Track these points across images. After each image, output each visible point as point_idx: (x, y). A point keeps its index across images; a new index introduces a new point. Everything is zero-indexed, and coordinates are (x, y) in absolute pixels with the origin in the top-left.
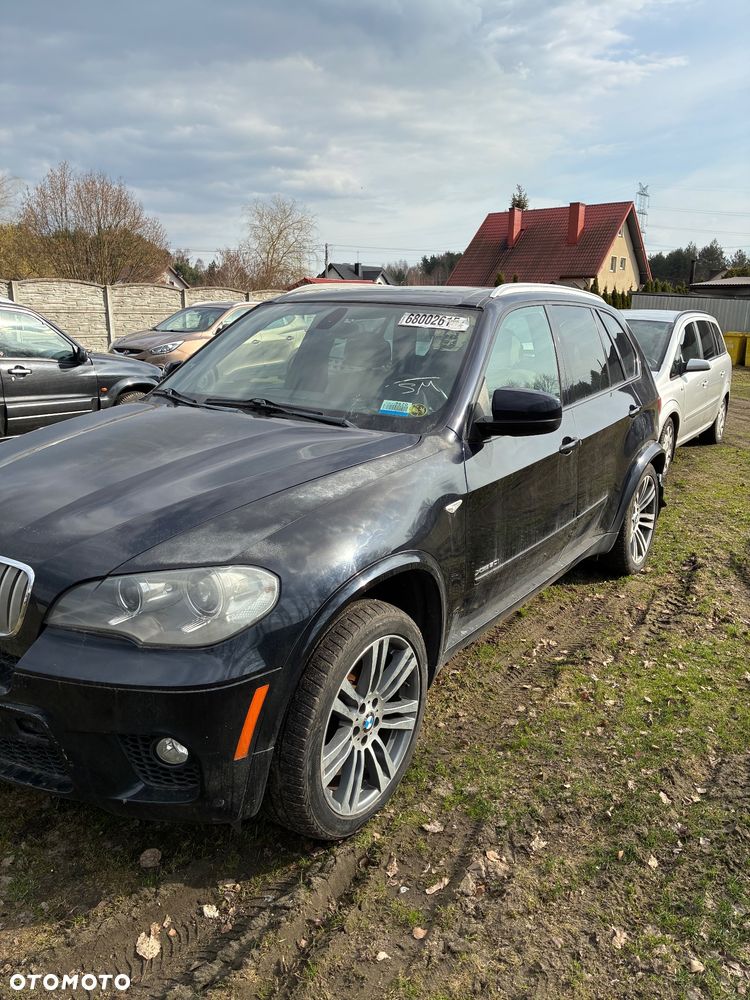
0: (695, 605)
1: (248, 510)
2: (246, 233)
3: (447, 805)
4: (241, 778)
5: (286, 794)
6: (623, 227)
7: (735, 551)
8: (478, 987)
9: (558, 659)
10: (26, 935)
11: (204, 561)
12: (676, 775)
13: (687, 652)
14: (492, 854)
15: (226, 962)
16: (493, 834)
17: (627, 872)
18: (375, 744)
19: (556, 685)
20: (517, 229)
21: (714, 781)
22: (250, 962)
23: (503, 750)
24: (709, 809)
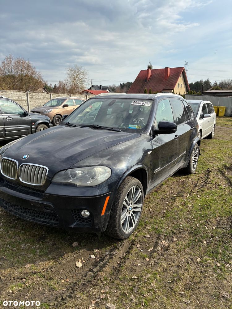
0: (210, 181)
1: (101, 153)
2: (66, 76)
3: (150, 231)
4: (102, 221)
5: (112, 226)
6: (181, 75)
7: (220, 167)
8: (165, 270)
9: (174, 196)
10: (47, 263)
11: (92, 165)
12: (209, 222)
13: (209, 193)
14: (164, 242)
15: (100, 267)
16: (163, 237)
17: (199, 244)
18: (132, 214)
19: (175, 202)
20: (149, 75)
21: (219, 224)
22: (107, 266)
23: (163, 218)
24: (218, 230)
